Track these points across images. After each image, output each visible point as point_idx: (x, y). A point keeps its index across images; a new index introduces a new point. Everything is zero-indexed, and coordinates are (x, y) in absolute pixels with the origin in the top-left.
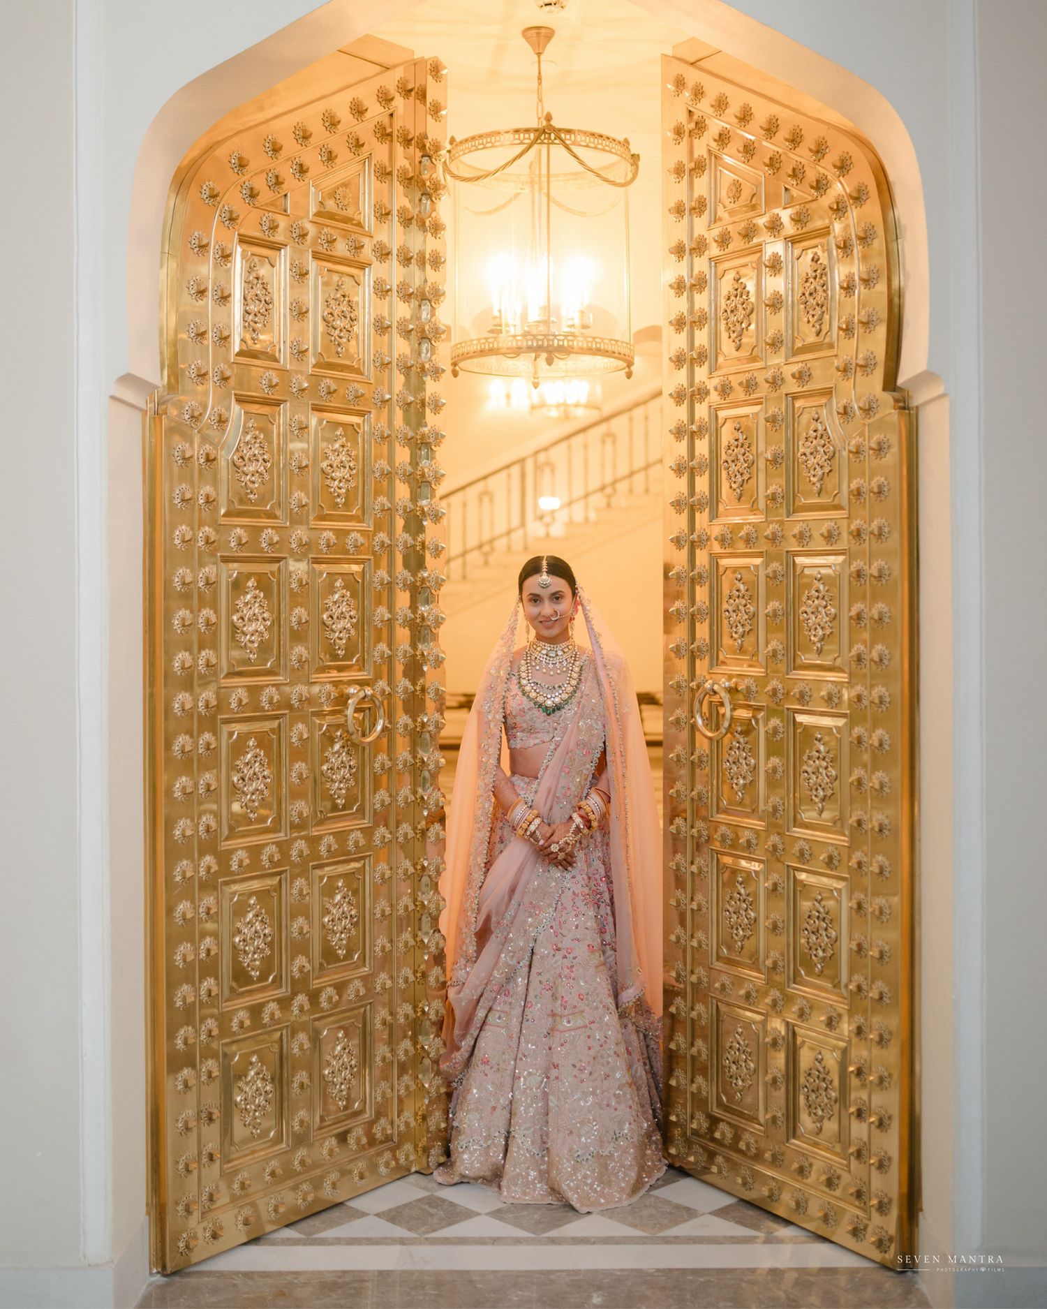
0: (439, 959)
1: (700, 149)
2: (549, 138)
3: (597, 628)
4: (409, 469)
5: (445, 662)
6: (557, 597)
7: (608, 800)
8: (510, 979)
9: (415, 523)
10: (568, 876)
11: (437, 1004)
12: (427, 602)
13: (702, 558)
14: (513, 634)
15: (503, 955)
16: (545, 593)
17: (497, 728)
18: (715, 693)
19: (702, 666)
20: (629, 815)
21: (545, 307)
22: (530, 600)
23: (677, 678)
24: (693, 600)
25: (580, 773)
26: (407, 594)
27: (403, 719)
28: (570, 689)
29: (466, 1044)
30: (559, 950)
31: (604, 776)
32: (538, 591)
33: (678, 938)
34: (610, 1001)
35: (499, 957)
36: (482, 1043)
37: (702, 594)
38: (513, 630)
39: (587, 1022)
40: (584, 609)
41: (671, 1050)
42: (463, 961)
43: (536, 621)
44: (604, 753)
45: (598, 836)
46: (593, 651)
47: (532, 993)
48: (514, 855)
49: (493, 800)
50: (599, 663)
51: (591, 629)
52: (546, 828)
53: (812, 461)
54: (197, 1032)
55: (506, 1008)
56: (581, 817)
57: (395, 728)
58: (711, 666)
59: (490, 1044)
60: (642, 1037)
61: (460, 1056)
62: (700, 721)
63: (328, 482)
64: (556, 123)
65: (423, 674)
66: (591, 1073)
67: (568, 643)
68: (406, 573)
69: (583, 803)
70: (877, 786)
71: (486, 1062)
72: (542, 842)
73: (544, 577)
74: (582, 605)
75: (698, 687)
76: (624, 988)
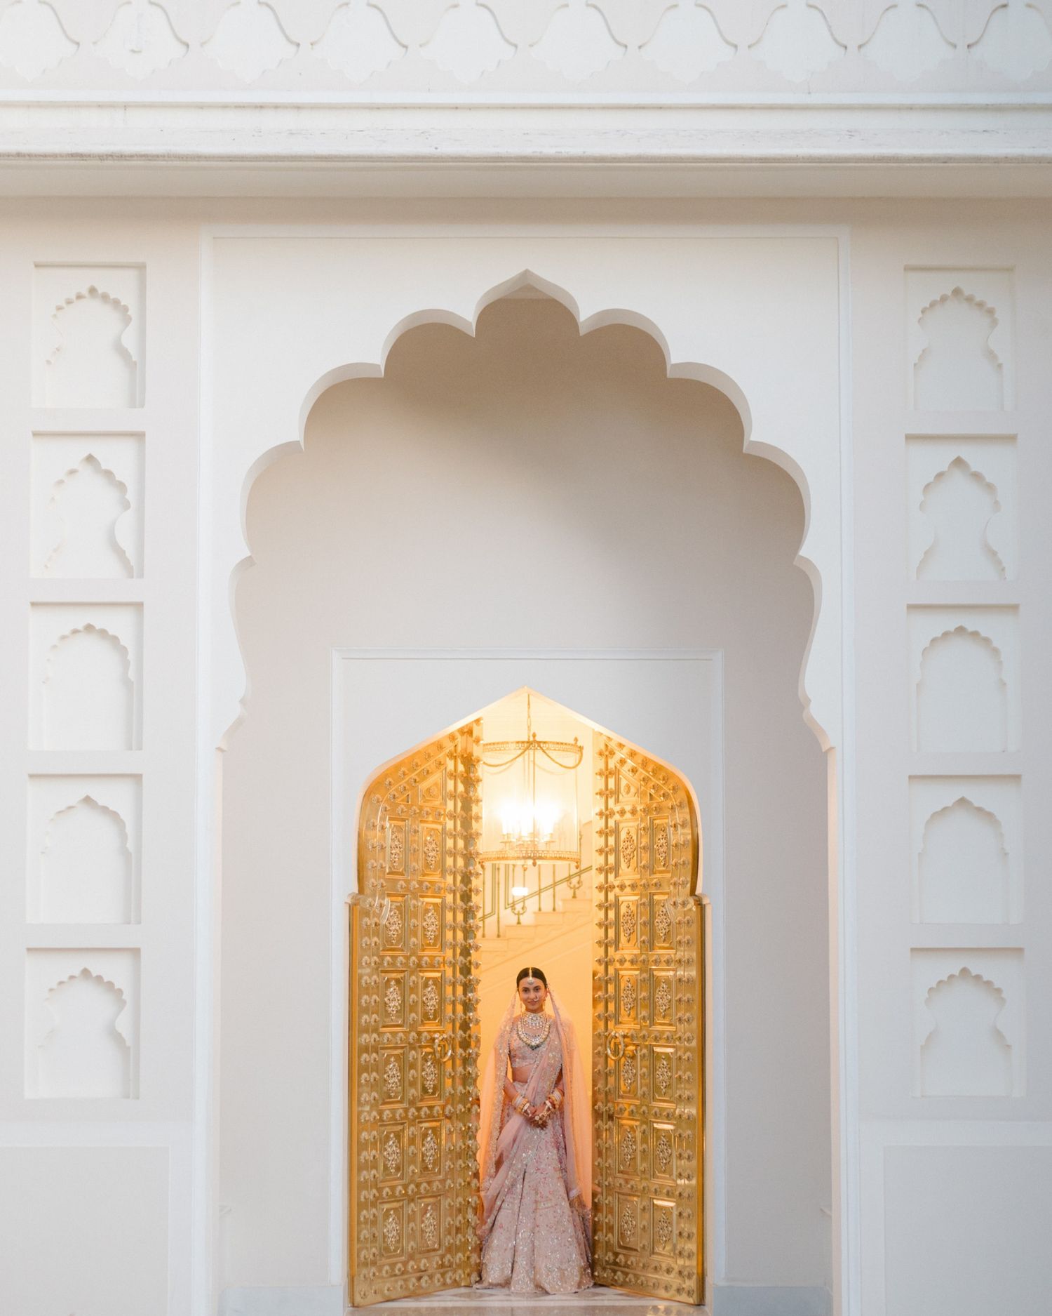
0: (476, 1175)
1: (611, 765)
2: (535, 746)
3: (557, 1005)
4: (463, 924)
5: (481, 1022)
6: (537, 989)
7: (563, 1094)
8: (513, 1185)
9: (466, 952)
10: (543, 1132)
11: (475, 1198)
12: (472, 992)
13: (611, 970)
14: (513, 1008)
15: (510, 1173)
16: (531, 987)
17: (505, 1058)
18: (616, 1037)
19: (611, 1024)
20: (574, 1102)
21: (531, 833)
22: (523, 990)
23: (599, 1031)
24: (607, 991)
25: (550, 1080)
26: (462, 988)
27: (459, 1051)
28: (544, 1037)
29: (490, 1221)
30: (539, 1169)
31: (561, 1083)
32: (527, 986)
33: (599, 1163)
34: (565, 1195)
35: (508, 1174)
36: (498, 1218)
37: (611, 988)
38: (513, 1006)
39: (553, 1205)
40: (551, 995)
41: (595, 1221)
42: (488, 1178)
43: (525, 1001)
44: (561, 1070)
45: (558, 1112)
46: (556, 1017)
47: (525, 1192)
48: (515, 1122)
49: (504, 1093)
50: (559, 1023)
51: (554, 1006)
52: (532, 1108)
53: (661, 926)
54: (369, 1194)
55: (511, 1200)
56: (551, 1103)
57: (456, 1055)
58: (616, 1024)
59: (503, 1218)
60: (581, 1219)
61: (487, 1227)
62: (609, 1052)
63: (426, 933)
64: (538, 739)
65: (469, 1028)
66: (556, 1229)
67: (542, 1013)
68: (462, 977)
69: (551, 1096)
70: (687, 1078)
71: (501, 1227)
72: (530, 1115)
73: (530, 979)
74: (550, 993)
75: (609, 1034)
76: (571, 1189)
